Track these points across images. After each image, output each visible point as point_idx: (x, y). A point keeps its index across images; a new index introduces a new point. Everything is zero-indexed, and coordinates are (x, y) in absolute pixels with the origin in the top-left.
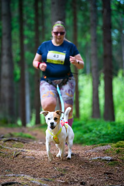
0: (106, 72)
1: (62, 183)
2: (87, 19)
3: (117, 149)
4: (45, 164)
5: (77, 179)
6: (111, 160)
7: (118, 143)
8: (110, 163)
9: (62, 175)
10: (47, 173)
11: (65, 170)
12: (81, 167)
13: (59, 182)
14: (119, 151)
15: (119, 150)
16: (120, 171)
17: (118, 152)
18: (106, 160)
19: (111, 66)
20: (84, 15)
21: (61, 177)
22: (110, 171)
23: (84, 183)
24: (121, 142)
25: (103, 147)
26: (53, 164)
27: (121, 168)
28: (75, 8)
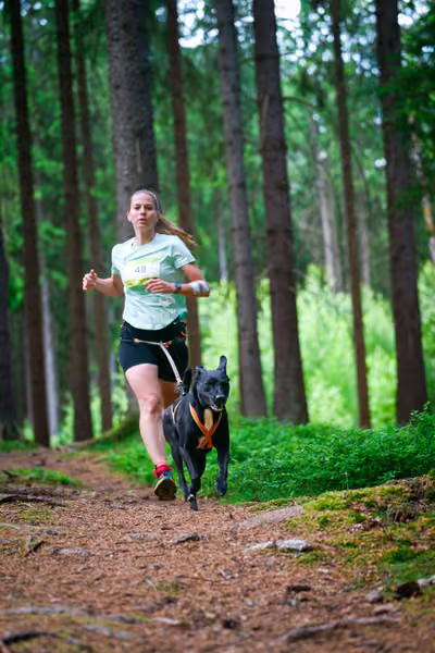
0: (274, 275)
1: (172, 626)
2: (213, 123)
3: (321, 514)
4: (117, 570)
5: (214, 612)
6: (305, 550)
7: (322, 498)
8: (304, 556)
9: (170, 601)
10: (128, 598)
11: (176, 587)
12: (221, 574)
13: (164, 624)
14: (327, 521)
15: (325, 518)
16: (331, 578)
17: (325, 522)
18: (290, 550)
19: (290, 258)
20: (205, 112)
21: (166, 607)
22: (305, 580)
23: (232, 624)
24: (331, 493)
25: (281, 513)
26: (142, 568)
27: (333, 571)
28: (177, 95)
